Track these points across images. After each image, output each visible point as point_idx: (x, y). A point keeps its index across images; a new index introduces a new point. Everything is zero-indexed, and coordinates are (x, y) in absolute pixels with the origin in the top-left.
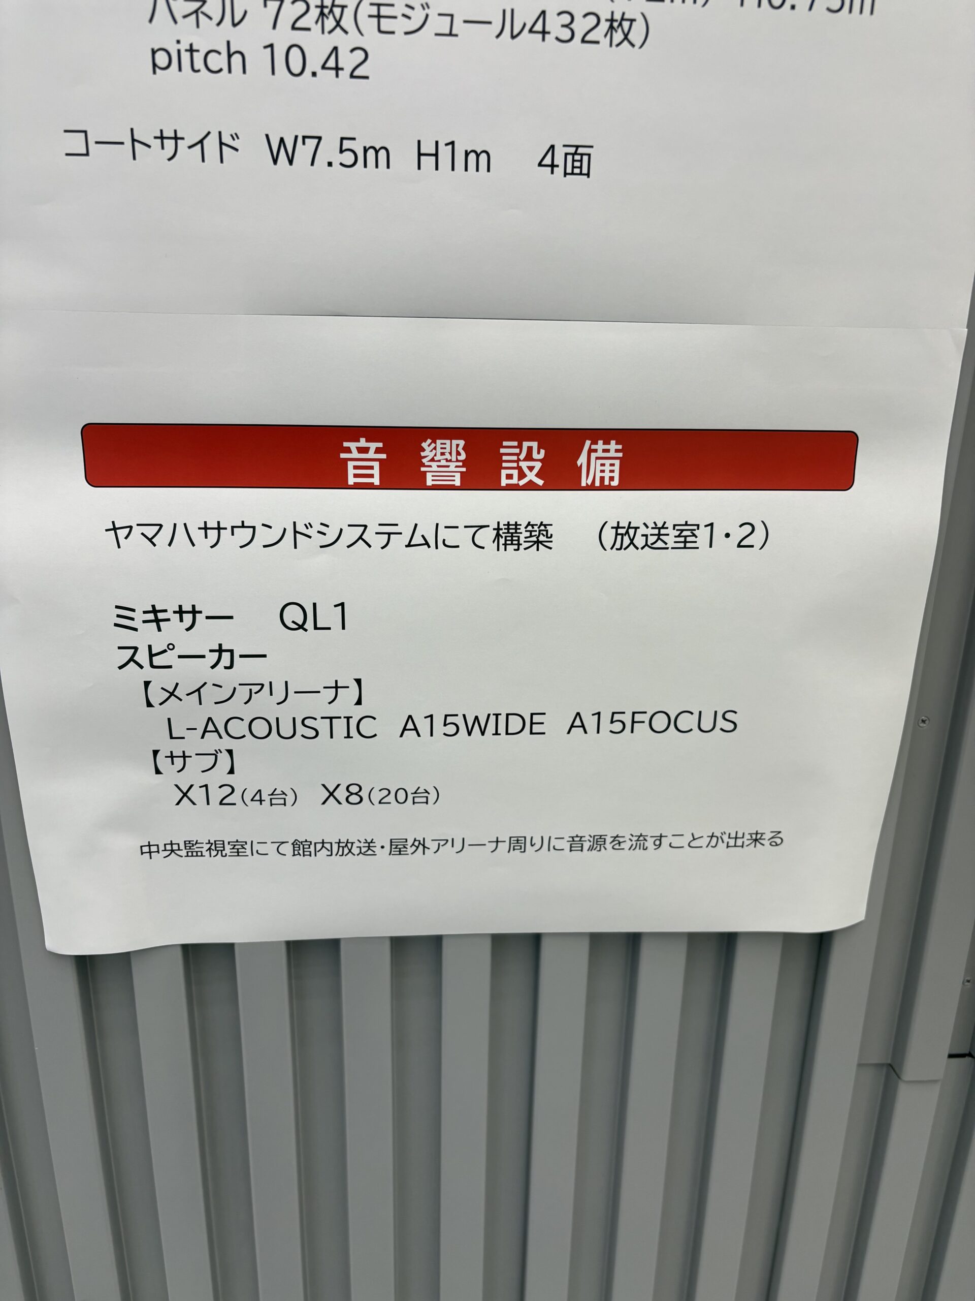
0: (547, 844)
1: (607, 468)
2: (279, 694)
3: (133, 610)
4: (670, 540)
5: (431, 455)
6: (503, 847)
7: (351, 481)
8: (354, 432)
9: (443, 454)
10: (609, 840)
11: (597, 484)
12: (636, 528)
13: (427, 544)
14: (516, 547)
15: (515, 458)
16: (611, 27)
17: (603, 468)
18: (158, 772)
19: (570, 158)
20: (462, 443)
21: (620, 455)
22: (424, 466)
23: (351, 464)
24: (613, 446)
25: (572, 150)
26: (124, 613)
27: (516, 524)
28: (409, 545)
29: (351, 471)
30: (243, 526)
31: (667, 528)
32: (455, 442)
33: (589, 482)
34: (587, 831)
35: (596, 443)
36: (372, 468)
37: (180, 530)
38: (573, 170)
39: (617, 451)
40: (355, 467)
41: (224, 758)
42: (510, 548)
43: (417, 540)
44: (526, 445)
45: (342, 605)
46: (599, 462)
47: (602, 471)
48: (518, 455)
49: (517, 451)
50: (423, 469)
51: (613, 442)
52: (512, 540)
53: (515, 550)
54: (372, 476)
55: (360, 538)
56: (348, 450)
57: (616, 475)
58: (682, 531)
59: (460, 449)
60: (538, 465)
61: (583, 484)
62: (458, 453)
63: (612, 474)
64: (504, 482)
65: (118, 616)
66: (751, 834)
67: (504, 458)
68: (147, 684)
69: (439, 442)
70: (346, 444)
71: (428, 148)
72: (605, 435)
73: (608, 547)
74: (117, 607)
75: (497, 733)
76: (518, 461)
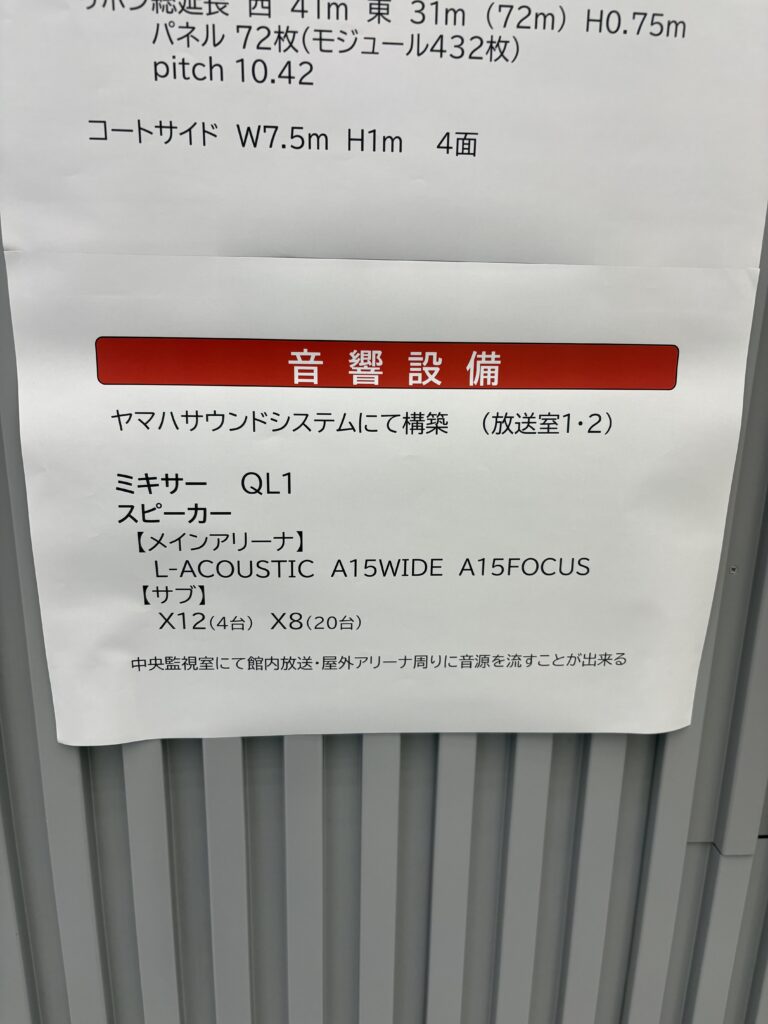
0: (443, 662)
1: (489, 372)
2: (240, 542)
3: (131, 478)
4: (537, 427)
5: (357, 362)
6: (410, 664)
7: (297, 381)
8: (299, 345)
9: (365, 361)
10: (491, 659)
11: (482, 384)
12: (511, 418)
13: (353, 428)
14: (420, 431)
15: (420, 364)
16: (491, 47)
17: (486, 372)
18: (146, 603)
19: (461, 142)
20: (380, 353)
21: (499, 362)
22: (351, 370)
23: (296, 369)
24: (494, 355)
25: (463, 136)
26: (124, 479)
27: (420, 414)
28: (339, 430)
29: (297, 374)
30: (215, 414)
31: (535, 417)
32: (375, 352)
33: (476, 383)
34: (474, 652)
35: (481, 354)
36: (312, 371)
37: (168, 417)
38: (463, 151)
39: (496, 359)
40: (300, 371)
41: (197, 592)
42: (416, 432)
43: (346, 425)
44: (428, 354)
45: (289, 474)
46: (483, 367)
47: (485, 375)
48: (422, 362)
49: (421, 359)
50: (350, 372)
51: (493, 353)
52: (417, 426)
53: (419, 433)
54: (312, 377)
55: (303, 424)
56: (295, 358)
57: (496, 377)
58: (546, 420)
59: (378, 357)
60: (437, 370)
61: (471, 384)
62: (377, 361)
63: (493, 377)
64: (411, 382)
65: (120, 482)
66: (601, 656)
67: (412, 364)
68: (140, 534)
69: (362, 352)
70: (293, 354)
71: (356, 134)
72: (488, 347)
73: (490, 432)
74: (119, 475)
75: (405, 575)
76: (422, 366)
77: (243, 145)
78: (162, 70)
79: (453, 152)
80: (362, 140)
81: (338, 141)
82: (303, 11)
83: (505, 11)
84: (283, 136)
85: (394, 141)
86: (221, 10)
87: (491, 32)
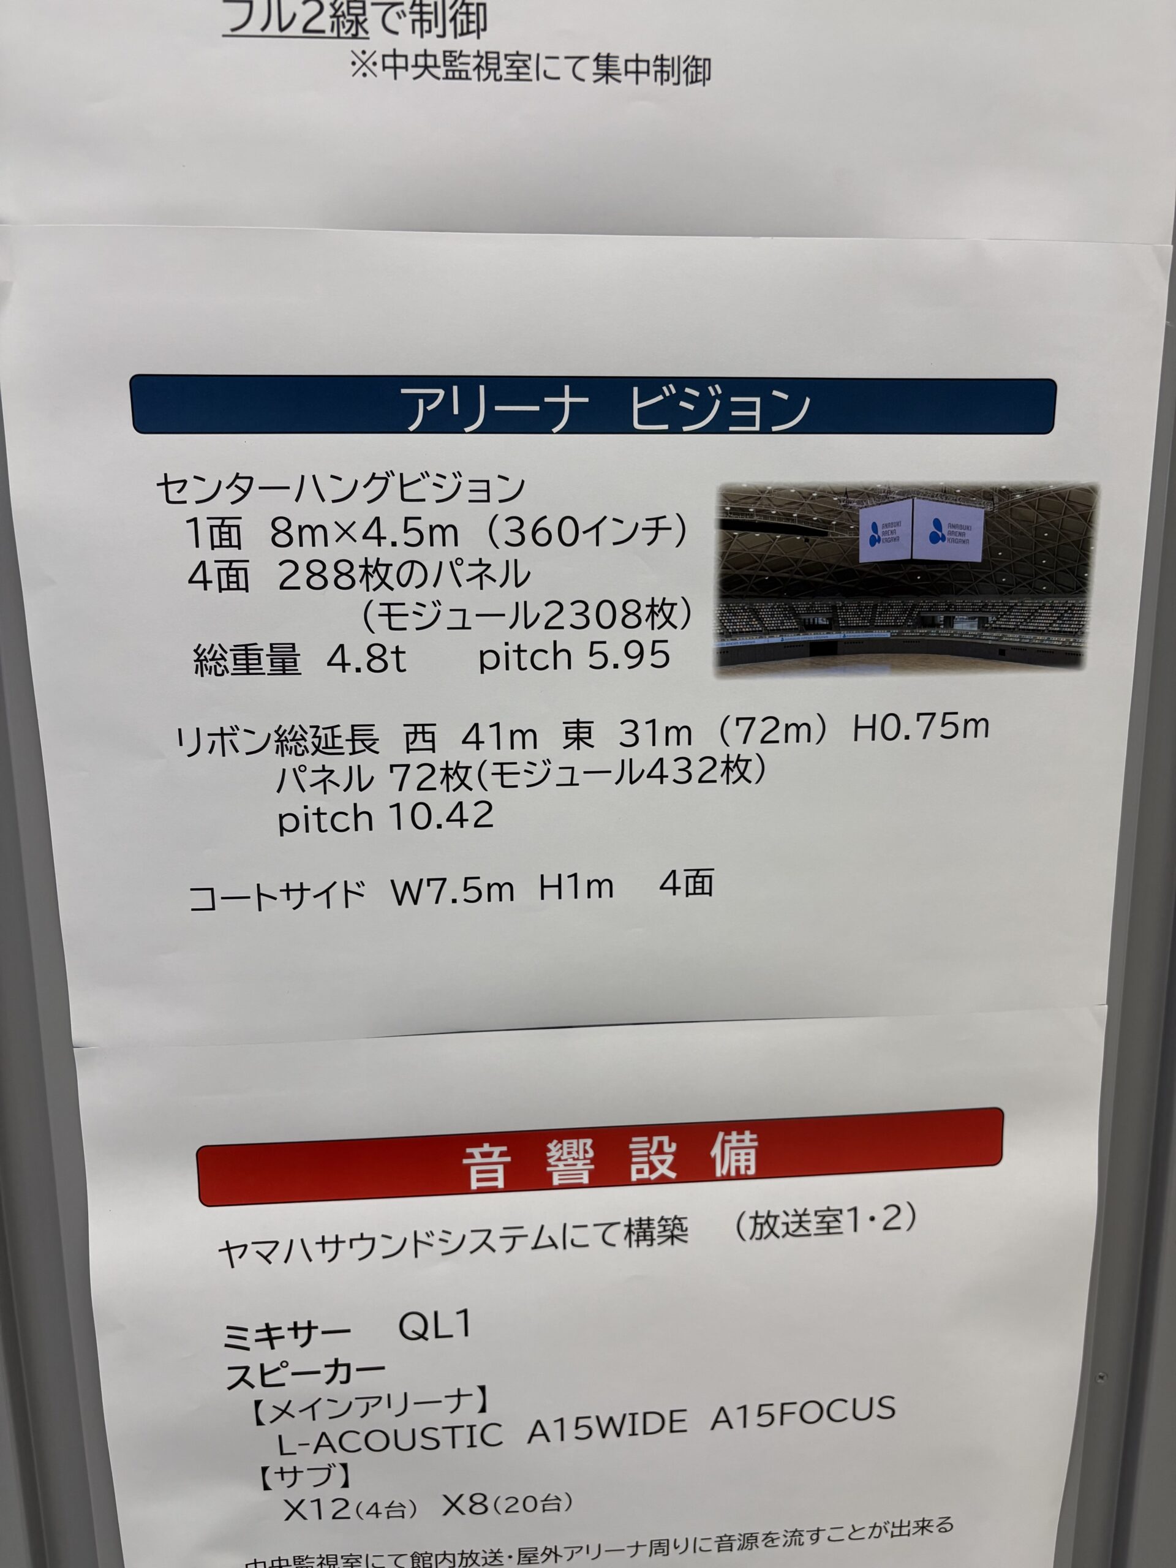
0: (693, 1546)
1: (743, 1157)
2: (398, 1404)
3: (246, 1330)
4: (813, 1227)
5: (558, 1155)
6: (644, 1551)
7: (474, 1185)
8: (477, 1139)
9: (569, 1153)
10: (760, 1538)
11: (733, 1173)
12: (776, 1217)
13: (554, 1244)
14: (649, 1243)
15: (645, 1152)
16: (728, 768)
17: (738, 1158)
18: (266, 1488)
19: (691, 880)
20: (589, 1142)
21: (756, 1144)
22: (550, 1165)
23: (473, 1170)
24: (747, 1136)
25: (694, 873)
26: (236, 1338)
27: (649, 1220)
28: (535, 1247)
29: (474, 1176)
30: (362, 1238)
31: (808, 1215)
32: (582, 1141)
33: (725, 1172)
34: (735, 1530)
35: (730, 1134)
36: (496, 1171)
37: (297, 1246)
38: (695, 891)
39: (752, 1140)
40: (478, 1172)
41: (338, 1474)
42: (643, 1244)
43: (545, 1241)
44: (656, 1139)
45: (465, 1311)
46: (734, 1152)
47: (738, 1161)
48: (648, 1149)
49: (647, 1145)
50: (549, 1169)
51: (747, 1133)
52: (645, 1236)
53: (648, 1245)
54: (496, 1179)
55: (484, 1243)
56: (472, 1156)
57: (753, 1164)
58: (824, 1217)
59: (588, 1147)
60: (670, 1159)
61: (718, 1174)
62: (586, 1152)
63: (747, 1163)
64: (635, 1177)
65: (230, 1336)
66: (917, 1522)
67: (634, 1153)
68: (257, 1403)
69: (565, 1142)
70: (469, 1150)
71: (553, 880)
72: (740, 1126)
73: (747, 1236)
74: (228, 1328)
75: (634, 1434)
76: (649, 1155)
77: (400, 903)
78: (289, 823)
79: (680, 893)
80: (559, 886)
81: (527, 890)
82: (478, 743)
83: (745, 724)
84: (454, 888)
85: (602, 885)
86: (368, 748)
87: (727, 750)
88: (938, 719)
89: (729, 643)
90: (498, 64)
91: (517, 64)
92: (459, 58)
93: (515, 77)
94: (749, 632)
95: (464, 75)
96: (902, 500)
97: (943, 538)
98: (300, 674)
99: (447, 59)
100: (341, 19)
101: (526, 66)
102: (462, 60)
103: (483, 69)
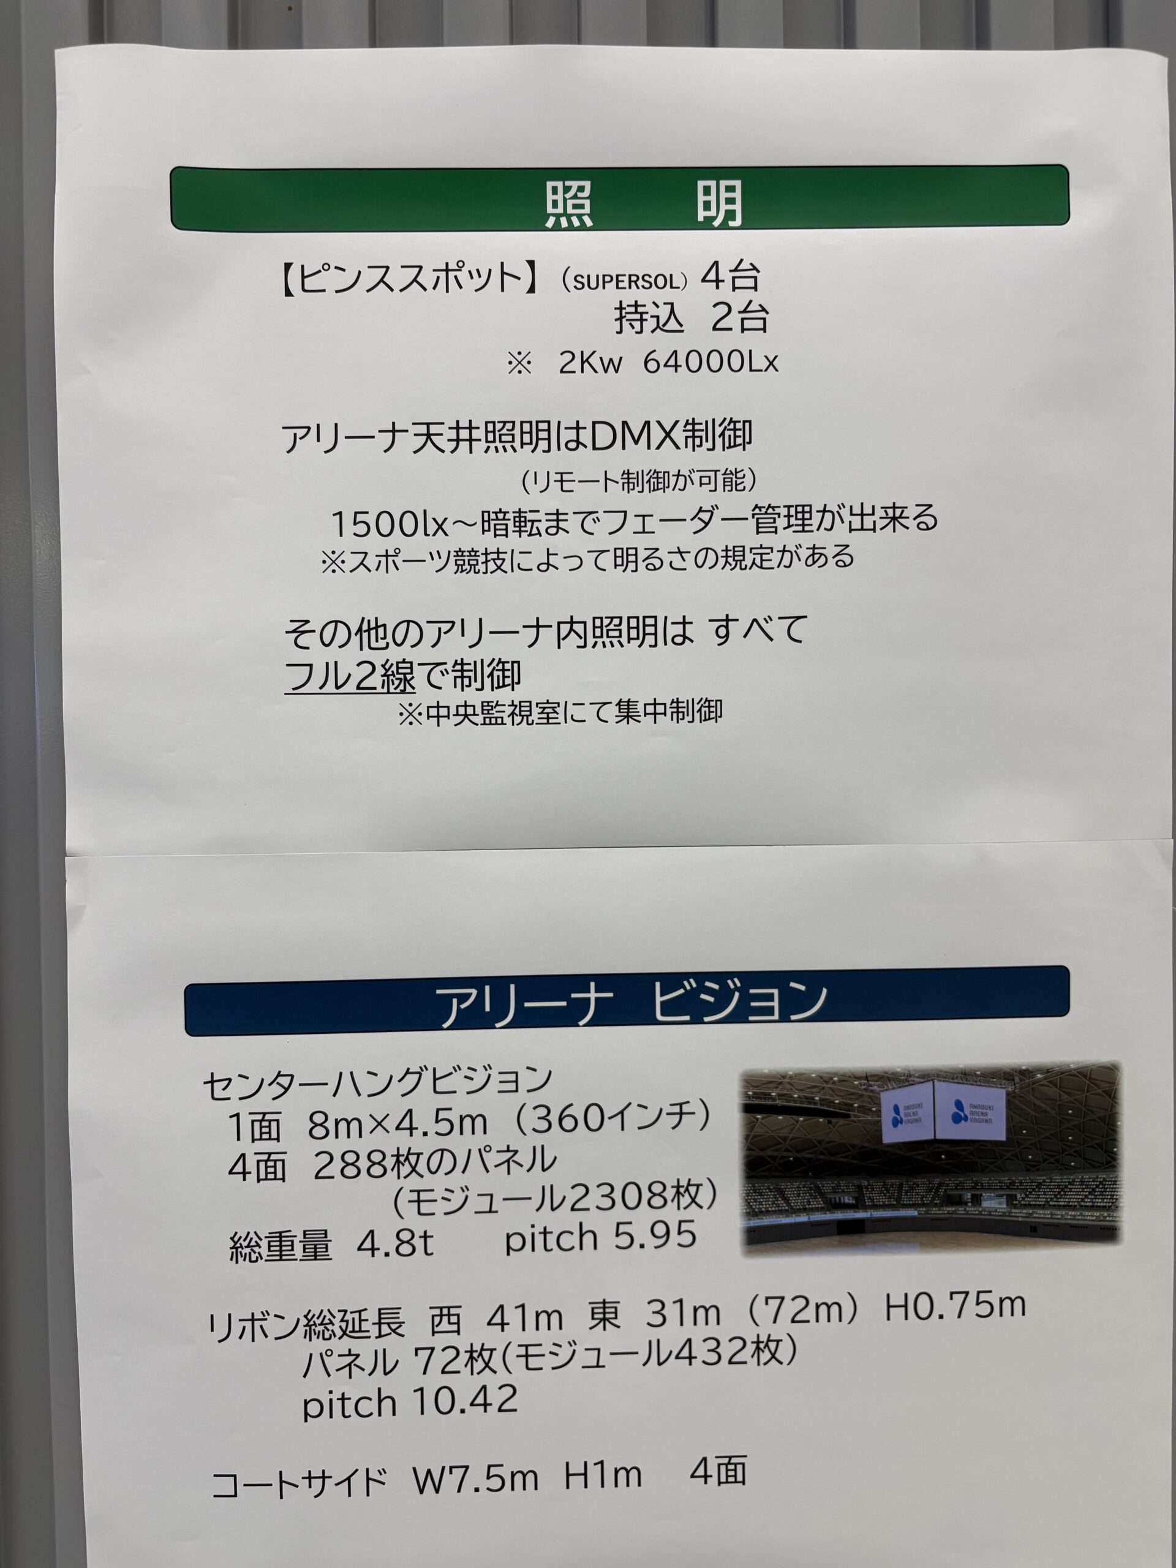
16: (758, 1348)
19: (723, 1468)
25: (726, 1460)
38: (727, 1479)
71: (577, 1468)
77: (421, 1491)
78: (313, 1409)
79: (712, 1481)
80: (585, 1474)
81: (552, 1478)
82: (503, 1324)
83: (774, 1303)
84: (477, 1476)
85: (629, 1474)
86: (394, 1331)
87: (757, 1330)
88: (972, 1298)
89: (756, 1222)
90: (530, 711)
91: (547, 710)
92: (495, 708)
93: (545, 721)
94: (776, 1211)
95: (499, 721)
96: (922, 1083)
97: (966, 1119)
98: (331, 1259)
99: (485, 708)
100: (391, 678)
101: (555, 712)
102: (498, 708)
103: (517, 715)
